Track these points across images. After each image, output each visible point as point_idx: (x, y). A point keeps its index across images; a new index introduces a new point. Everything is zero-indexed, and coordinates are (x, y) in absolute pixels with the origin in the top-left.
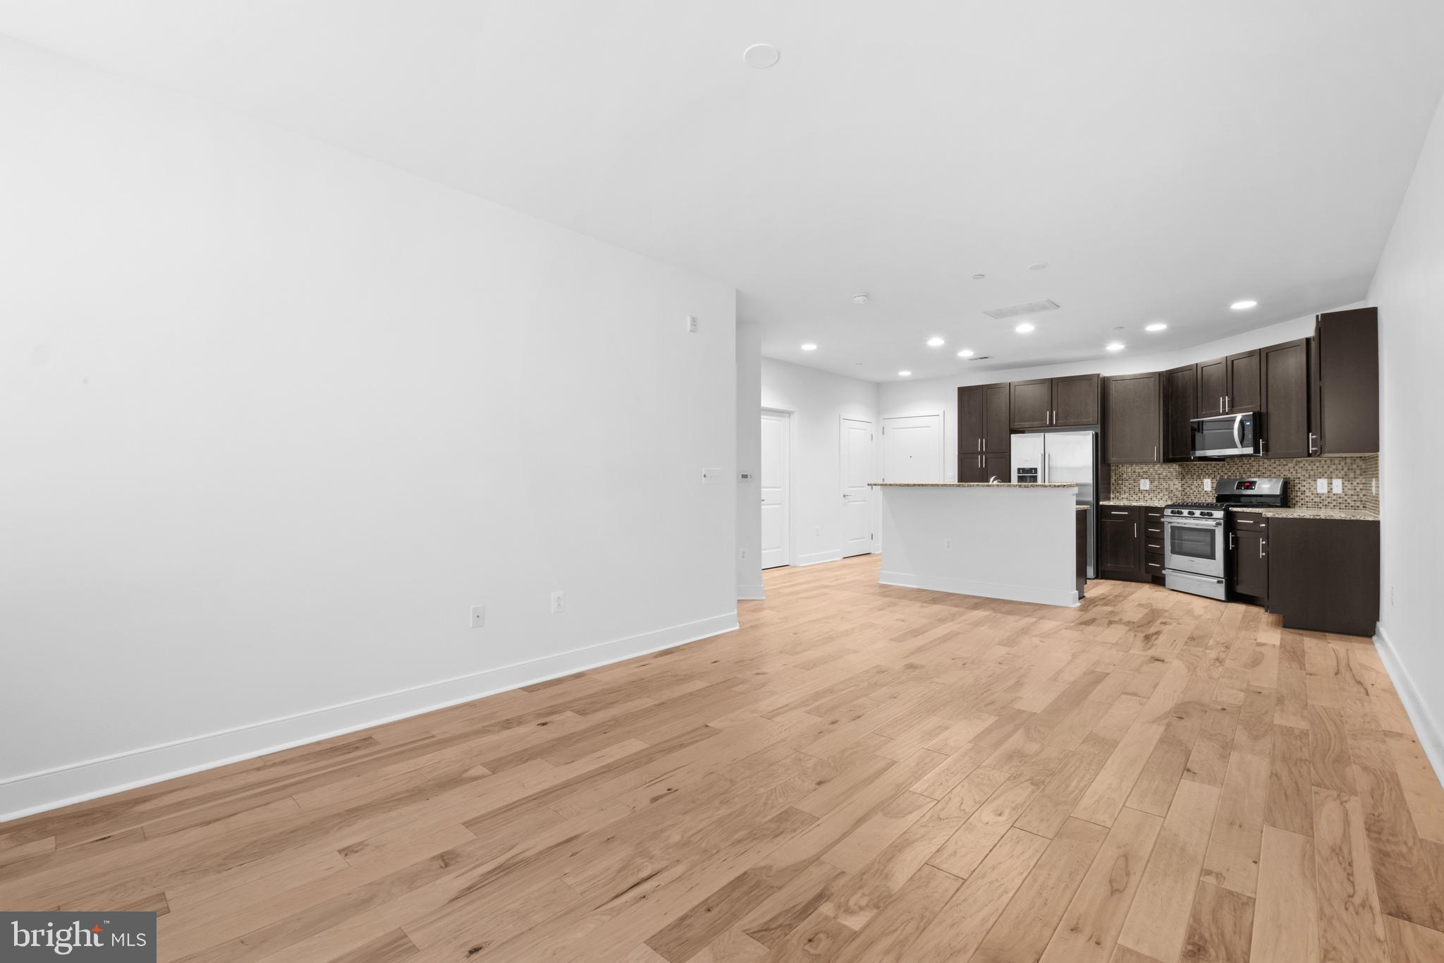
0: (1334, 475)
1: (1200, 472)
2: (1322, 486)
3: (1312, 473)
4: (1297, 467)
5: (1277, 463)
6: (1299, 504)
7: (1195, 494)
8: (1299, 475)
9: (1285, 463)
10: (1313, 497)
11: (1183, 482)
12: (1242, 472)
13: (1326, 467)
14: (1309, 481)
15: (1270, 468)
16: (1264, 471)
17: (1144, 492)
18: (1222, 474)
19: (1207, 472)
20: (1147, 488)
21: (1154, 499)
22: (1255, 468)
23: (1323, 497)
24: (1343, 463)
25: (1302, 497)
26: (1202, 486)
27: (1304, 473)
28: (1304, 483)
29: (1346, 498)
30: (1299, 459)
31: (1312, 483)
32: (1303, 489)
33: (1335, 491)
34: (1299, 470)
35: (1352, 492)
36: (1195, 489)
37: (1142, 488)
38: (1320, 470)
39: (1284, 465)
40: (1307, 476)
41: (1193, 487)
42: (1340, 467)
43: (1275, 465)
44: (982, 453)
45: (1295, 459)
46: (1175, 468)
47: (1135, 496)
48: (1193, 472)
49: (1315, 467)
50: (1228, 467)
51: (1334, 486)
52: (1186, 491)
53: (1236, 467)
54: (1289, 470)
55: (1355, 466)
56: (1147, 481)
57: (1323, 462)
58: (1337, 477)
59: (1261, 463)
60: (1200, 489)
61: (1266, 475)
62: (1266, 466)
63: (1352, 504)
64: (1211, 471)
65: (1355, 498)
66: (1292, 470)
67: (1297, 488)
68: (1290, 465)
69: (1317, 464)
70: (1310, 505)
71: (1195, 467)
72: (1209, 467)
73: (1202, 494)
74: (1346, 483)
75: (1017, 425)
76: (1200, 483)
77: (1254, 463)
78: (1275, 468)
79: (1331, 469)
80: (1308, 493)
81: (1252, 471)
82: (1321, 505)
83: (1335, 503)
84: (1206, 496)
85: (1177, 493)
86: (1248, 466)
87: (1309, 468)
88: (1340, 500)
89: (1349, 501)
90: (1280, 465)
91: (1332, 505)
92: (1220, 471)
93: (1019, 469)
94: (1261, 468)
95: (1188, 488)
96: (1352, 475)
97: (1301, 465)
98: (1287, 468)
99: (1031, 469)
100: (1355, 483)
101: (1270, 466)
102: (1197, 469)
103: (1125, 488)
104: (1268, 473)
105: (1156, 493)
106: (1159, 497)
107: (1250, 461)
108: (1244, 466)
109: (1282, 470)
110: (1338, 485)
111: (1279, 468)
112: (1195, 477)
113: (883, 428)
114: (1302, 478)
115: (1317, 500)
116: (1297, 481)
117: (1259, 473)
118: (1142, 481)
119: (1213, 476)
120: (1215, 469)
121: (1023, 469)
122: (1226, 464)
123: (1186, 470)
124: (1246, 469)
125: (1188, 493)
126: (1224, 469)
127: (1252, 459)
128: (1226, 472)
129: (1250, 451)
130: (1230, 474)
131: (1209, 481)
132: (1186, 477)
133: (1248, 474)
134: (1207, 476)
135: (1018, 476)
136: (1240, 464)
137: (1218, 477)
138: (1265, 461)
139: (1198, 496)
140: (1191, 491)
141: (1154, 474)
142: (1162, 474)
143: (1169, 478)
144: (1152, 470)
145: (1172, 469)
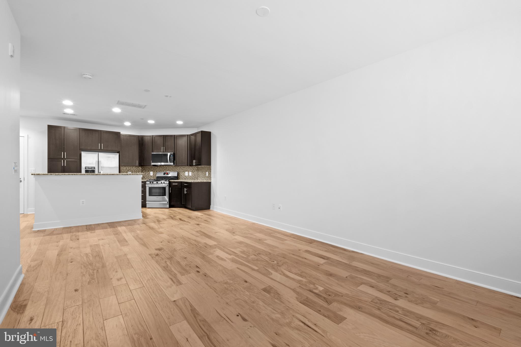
0: (189, 171)
1: (149, 169)
2: (186, 174)
3: (184, 170)
4: (180, 169)
6: (181, 179)
7: (147, 176)
8: (180, 171)
9: (177, 167)
10: (184, 177)
12: (163, 170)
13: (187, 169)
14: (183, 172)
16: (170, 170)
18: (157, 170)
19: (151, 169)
22: (168, 169)
23: (187, 177)
24: (192, 168)
25: (181, 177)
26: (149, 174)
27: (182, 170)
28: (182, 173)
29: (192, 177)
30: (181, 167)
31: (184, 173)
32: (181, 175)
33: (190, 175)
34: (181, 169)
35: (193, 175)
38: (186, 170)
40: (183, 171)
41: (146, 174)
42: (191, 169)
44: (64, 159)
45: (179, 167)
46: (140, 168)
48: (146, 169)
49: (185, 169)
51: (189, 174)
53: (162, 168)
55: (194, 169)
57: (187, 167)
58: (190, 171)
60: (149, 175)
61: (171, 171)
63: (194, 178)
64: (153, 169)
65: (194, 177)
66: (178, 169)
67: (180, 174)
69: (185, 168)
70: (183, 179)
71: (147, 168)
72: (152, 168)
73: (149, 177)
74: (192, 173)
76: (149, 173)
79: (189, 169)
80: (183, 176)
81: (167, 170)
82: (186, 179)
83: (190, 178)
84: (151, 177)
86: (166, 168)
87: (183, 169)
88: (191, 177)
89: (193, 177)
91: (189, 179)
94: (170, 169)
96: (194, 171)
97: (181, 168)
100: (194, 173)
104: (172, 170)
107: (166, 167)
108: (164, 168)
110: (190, 174)
111: (175, 169)
112: (147, 171)
114: (181, 172)
115: (185, 177)
116: (180, 172)
117: (169, 170)
119: (154, 171)
120: (154, 169)
121: (88, 167)
122: (158, 167)
123: (144, 169)
124: (165, 169)
125: (144, 177)
126: (157, 169)
127: (167, 166)
128: (158, 170)
129: (172, 164)
130: (159, 170)
131: (152, 172)
132: (144, 171)
133: (166, 170)
134: (151, 171)
135: (85, 170)
136: (163, 167)
137: (155, 171)
138: (171, 167)
139: (148, 177)
140: (145, 176)
141: (133, 170)
142: (135, 170)
143: (138, 171)
144: (132, 168)
145: (138, 169)
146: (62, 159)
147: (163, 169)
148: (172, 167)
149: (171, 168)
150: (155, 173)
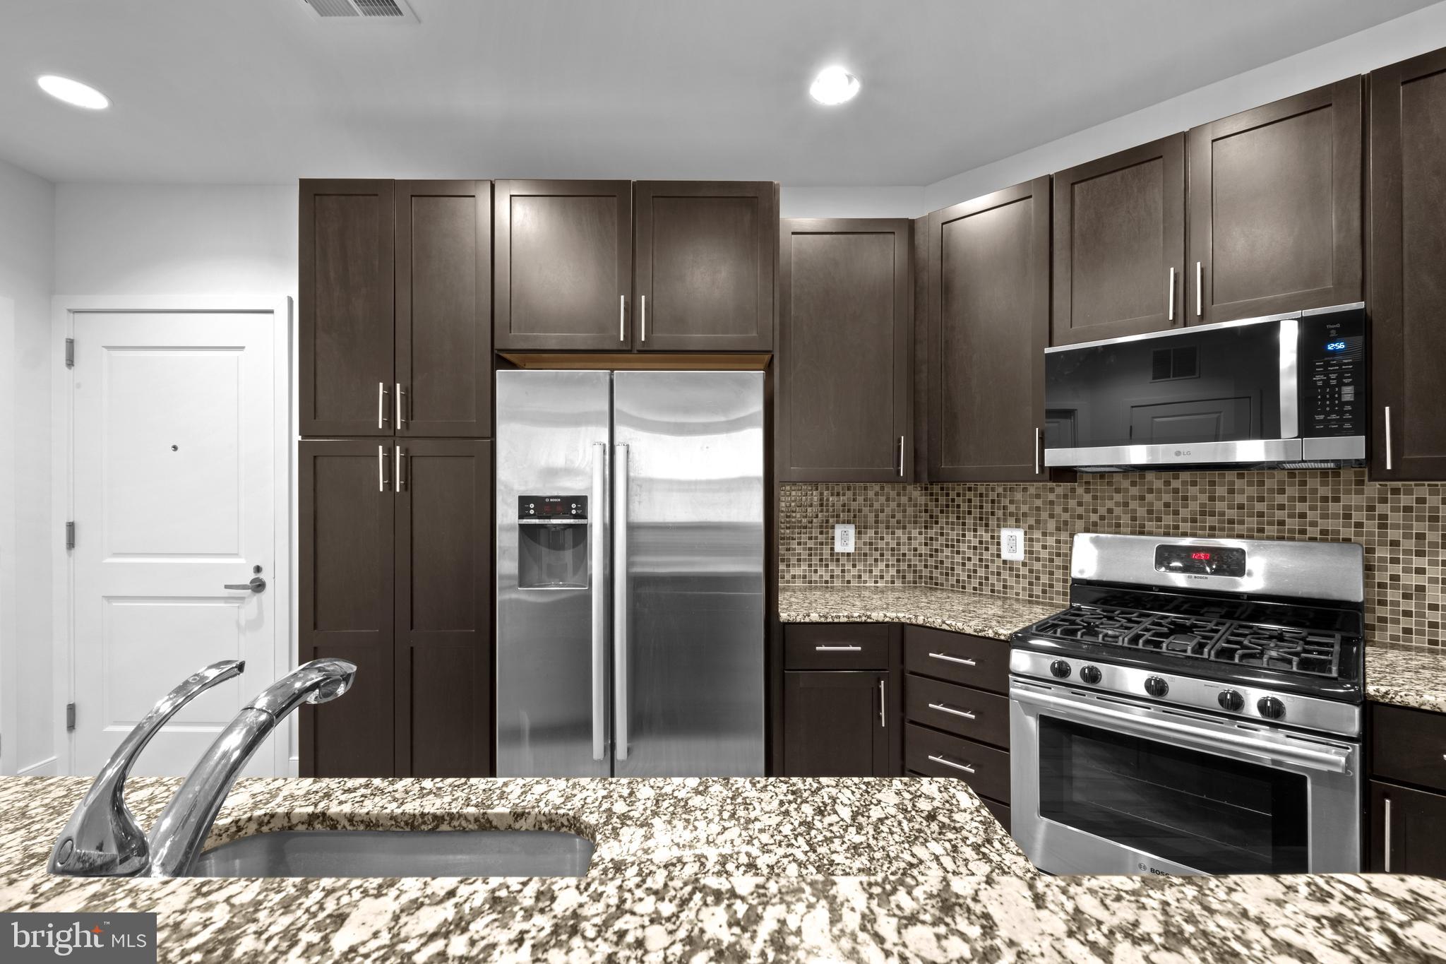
1: (988, 507)
5: (1293, 491)
6: (1392, 631)
7: (969, 566)
11: (931, 533)
12: (1141, 512)
15: (1259, 507)
16: (1232, 514)
17: (843, 560)
18: (1070, 518)
19: (1012, 508)
20: (850, 548)
21: (865, 577)
22: (1194, 506)
25: (1409, 606)
26: (993, 549)
36: (969, 553)
37: (838, 548)
39: (1325, 499)
41: (963, 547)
43: (1280, 499)
44: (390, 436)
46: (917, 494)
47: (821, 571)
48: (964, 507)
50: (1087, 498)
52: (941, 556)
53: (1118, 497)
54: (1347, 516)
56: (851, 530)
59: (1221, 491)
60: (986, 556)
64: (1024, 508)
67: (1382, 577)
68: (1354, 499)
71: (969, 495)
72: (1019, 496)
73: (993, 568)
75: (516, 339)
76: (986, 537)
77: (1193, 491)
78: (1281, 507)
81: (1184, 513)
84: (1005, 575)
85: (915, 561)
86: (1167, 497)
90: (1302, 499)
92: (1058, 509)
93: (524, 501)
94: (1220, 506)
95: (947, 552)
98: (1335, 507)
99: (567, 501)
101: (1260, 499)
102: (976, 501)
103: (799, 549)
104: (1252, 522)
105: (870, 560)
106: (876, 572)
107: (1176, 484)
109: (1314, 515)
111: (1300, 507)
112: (970, 521)
113: (72, 342)
116: (1380, 553)
117: (1210, 522)
118: (839, 531)
119: (1031, 521)
120: (1038, 503)
121: (539, 501)
123: (943, 500)
124: (1158, 506)
125: (947, 564)
126: (1072, 503)
127: (1185, 476)
128: (1080, 510)
129: (1352, 447)
130: (1094, 517)
131: (1019, 534)
132: (942, 520)
133: (1168, 520)
134: (1012, 521)
135: (521, 526)
136: (1134, 491)
137: (1051, 525)
138: (1239, 484)
139: (981, 572)
140: (958, 559)
141: (866, 510)
142: (882, 511)
143: (898, 522)
144: (860, 499)
145: (904, 500)
146: (380, 437)
147: (1133, 505)
148: (1253, 491)
149: (1239, 499)
150: (1051, 541)
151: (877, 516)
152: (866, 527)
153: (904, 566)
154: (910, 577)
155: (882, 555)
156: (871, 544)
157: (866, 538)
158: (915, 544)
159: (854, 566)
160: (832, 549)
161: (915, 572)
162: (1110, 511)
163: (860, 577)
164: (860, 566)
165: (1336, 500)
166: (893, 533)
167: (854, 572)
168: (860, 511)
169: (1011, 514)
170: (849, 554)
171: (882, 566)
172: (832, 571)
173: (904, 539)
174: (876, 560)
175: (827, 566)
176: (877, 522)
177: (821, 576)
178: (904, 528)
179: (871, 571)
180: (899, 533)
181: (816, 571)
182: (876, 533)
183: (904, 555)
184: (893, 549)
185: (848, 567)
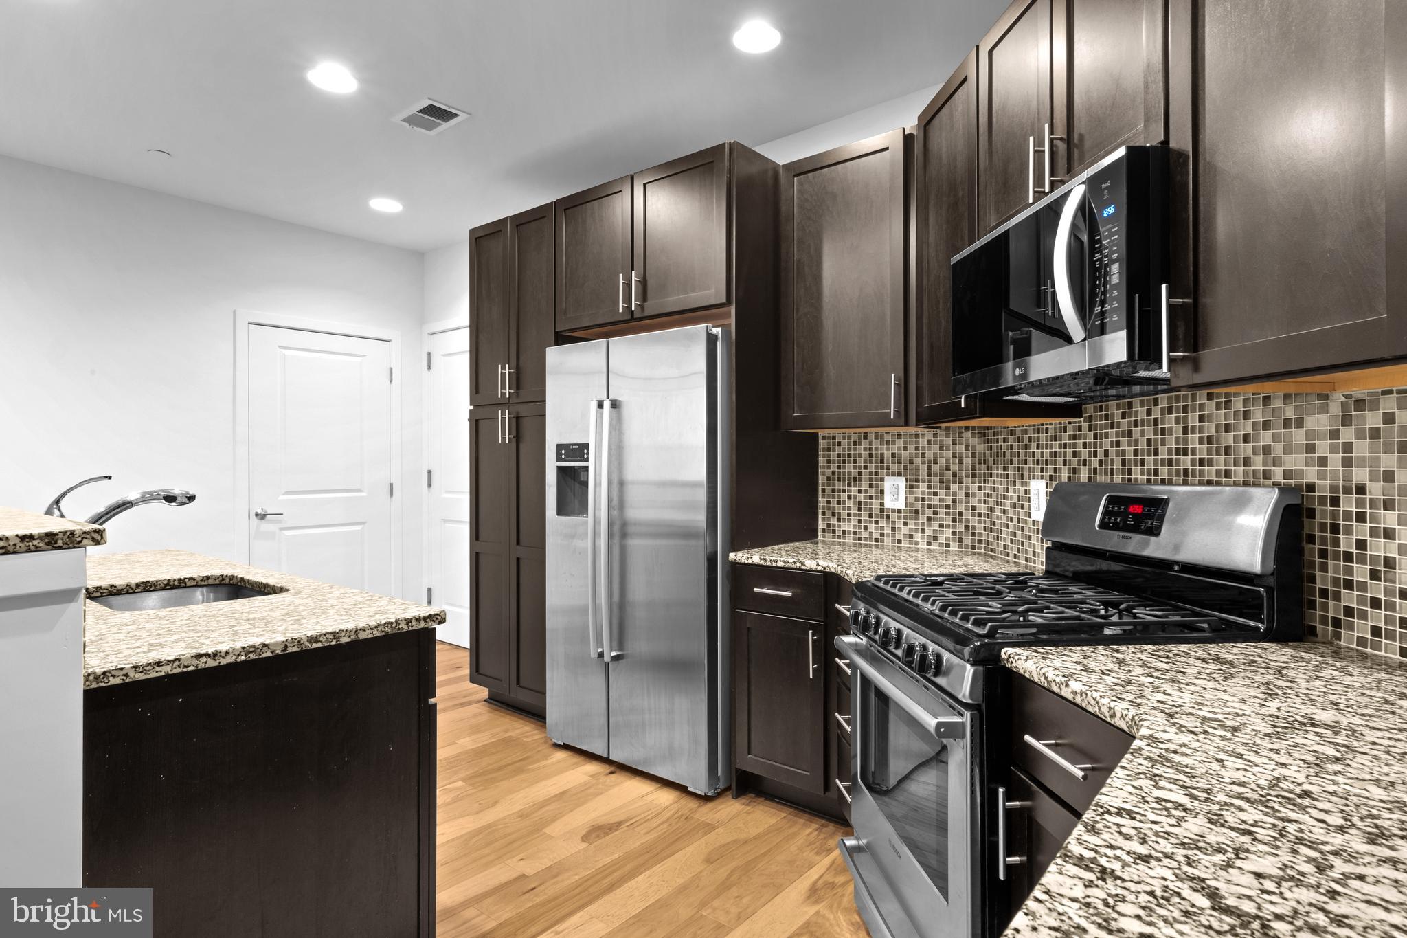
1: (1023, 455)
4: (1349, 430)
5: (1258, 414)
7: (1011, 528)
8: (1362, 477)
12: (1130, 454)
15: (1228, 439)
16: (1204, 453)
17: (894, 517)
18: (1074, 464)
19: (1038, 455)
20: (901, 504)
21: (917, 537)
22: (1171, 442)
26: (1026, 506)
36: (1012, 512)
37: (888, 504)
39: (1287, 424)
41: (1007, 505)
43: (1245, 427)
44: (503, 404)
47: (871, 528)
50: (1090, 437)
52: (994, 517)
53: (1112, 435)
54: (1311, 448)
56: (901, 482)
59: (1193, 419)
60: (1022, 515)
61: (1212, 473)
62: (1210, 429)
64: (1047, 454)
66: (1322, 446)
68: (1317, 422)
71: (1011, 435)
72: (1043, 437)
73: (1026, 531)
75: (568, 322)
76: (1022, 492)
77: (1169, 421)
78: (1246, 438)
81: (1163, 453)
84: (1034, 539)
85: (974, 522)
90: (1266, 425)
92: (1070, 453)
93: (560, 447)
94: (1192, 441)
95: (998, 511)
98: (1299, 436)
99: (579, 448)
101: (1228, 428)
102: (1015, 447)
103: (849, 503)
105: (923, 519)
106: (929, 532)
107: (1156, 412)
108: (1136, 434)
109: (1278, 448)
113: (429, 354)
114: (1378, 492)
116: (1350, 508)
118: (889, 484)
119: (1051, 470)
120: (1056, 446)
122: (1085, 427)
124: (1142, 444)
125: (998, 526)
130: (1094, 463)
131: (1043, 487)
132: (994, 472)
133: (1150, 462)
134: (1038, 471)
135: (557, 470)
136: (1124, 425)
137: (1065, 474)
139: (1019, 536)
140: (1004, 519)
141: (918, 461)
142: (936, 462)
143: (954, 475)
144: (912, 448)
145: (960, 448)
147: (1123, 443)
151: (929, 468)
152: (917, 481)
153: (960, 527)
154: (968, 540)
155: (935, 513)
156: (923, 500)
157: (917, 493)
158: (974, 501)
159: (905, 524)
160: (882, 504)
161: (973, 534)
162: (1106, 453)
163: (911, 536)
164: (912, 525)
165: (1300, 423)
166: (948, 488)
167: (906, 531)
168: (911, 462)
169: (1038, 462)
170: (899, 511)
171: (935, 525)
172: (882, 528)
173: (961, 495)
174: (929, 519)
175: (877, 522)
176: (929, 475)
177: (871, 533)
178: (961, 482)
179: (923, 531)
180: (954, 487)
181: (866, 528)
182: (929, 487)
183: (961, 514)
184: (948, 507)
185: (899, 525)
